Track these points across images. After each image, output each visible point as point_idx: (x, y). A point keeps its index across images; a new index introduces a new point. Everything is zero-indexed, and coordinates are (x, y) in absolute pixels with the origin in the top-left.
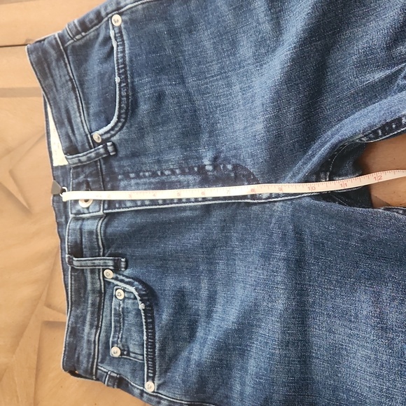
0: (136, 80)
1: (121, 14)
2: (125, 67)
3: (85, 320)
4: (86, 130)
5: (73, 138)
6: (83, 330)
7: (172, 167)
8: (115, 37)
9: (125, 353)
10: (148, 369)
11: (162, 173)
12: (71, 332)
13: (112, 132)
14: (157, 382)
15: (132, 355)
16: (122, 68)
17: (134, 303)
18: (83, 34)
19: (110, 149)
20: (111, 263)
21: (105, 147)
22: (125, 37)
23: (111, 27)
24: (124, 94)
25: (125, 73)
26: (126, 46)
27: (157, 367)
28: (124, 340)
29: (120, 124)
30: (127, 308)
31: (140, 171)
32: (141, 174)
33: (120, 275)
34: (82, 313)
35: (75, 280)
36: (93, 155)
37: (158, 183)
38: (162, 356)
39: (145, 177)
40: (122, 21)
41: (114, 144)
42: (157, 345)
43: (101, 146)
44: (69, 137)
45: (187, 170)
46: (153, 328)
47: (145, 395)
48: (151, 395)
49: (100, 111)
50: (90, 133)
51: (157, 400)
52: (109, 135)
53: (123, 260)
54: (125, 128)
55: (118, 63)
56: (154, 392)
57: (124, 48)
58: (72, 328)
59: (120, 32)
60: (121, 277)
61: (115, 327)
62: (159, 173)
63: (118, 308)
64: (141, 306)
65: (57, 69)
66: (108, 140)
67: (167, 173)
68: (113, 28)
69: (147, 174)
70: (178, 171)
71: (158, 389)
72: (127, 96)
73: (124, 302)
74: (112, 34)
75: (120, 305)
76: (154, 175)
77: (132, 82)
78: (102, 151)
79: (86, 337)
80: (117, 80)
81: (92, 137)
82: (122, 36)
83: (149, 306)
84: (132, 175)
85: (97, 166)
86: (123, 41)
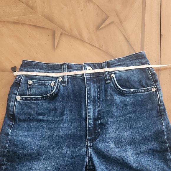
0: (132, 97)
1: (156, 91)
2: (136, 93)
3: (41, 70)
4: (116, 72)
5: (113, 65)
6: (38, 69)
7: (101, 106)
8: (147, 89)
9: (30, 86)
10: (26, 97)
11: (98, 102)
12: (36, 64)
13: (114, 84)
14: (21, 101)
15: (30, 90)
16: (136, 92)
17: (50, 90)
18: (150, 74)
19: (108, 81)
20: (65, 80)
21: (109, 79)
22: (147, 93)
23: (151, 87)
24: (127, 92)
25: (134, 93)
26: (144, 93)
27: (27, 101)
28: (35, 86)
29: (117, 88)
30: (48, 87)
31: (100, 93)
32: (99, 93)
33: (60, 84)
34: (44, 68)
35: (57, 65)
36: (106, 74)
37: (95, 100)
38: (31, 103)
39: (98, 95)
40: (154, 92)
41: (110, 83)
42: (35, 101)
43: (109, 78)
44: (113, 64)
45: (99, 113)
46: (42, 100)
47: (15, 96)
48: (15, 98)
49: (123, 77)
50: (114, 73)
51: (14, 101)
52: (113, 82)
53: (66, 85)
54: (115, 89)
55: (138, 90)
56: (17, 99)
57: (143, 92)
58: (38, 64)
59: (149, 91)
60: (59, 84)
61: (40, 82)
62: (99, 101)
63: (47, 84)
64: (49, 95)
65: (138, 62)
66: (112, 81)
67: (99, 104)
68: (150, 88)
69: (99, 96)
70: (99, 109)
71: (18, 101)
72: (126, 93)
73: (50, 86)
74: (149, 88)
75: (48, 84)
76: (98, 99)
77: (131, 95)
78: (108, 78)
79: (35, 70)
80: (132, 90)
81: (113, 74)
82: (148, 91)
83: (49, 97)
84: (98, 90)
85: (102, 75)
86: (146, 92)
